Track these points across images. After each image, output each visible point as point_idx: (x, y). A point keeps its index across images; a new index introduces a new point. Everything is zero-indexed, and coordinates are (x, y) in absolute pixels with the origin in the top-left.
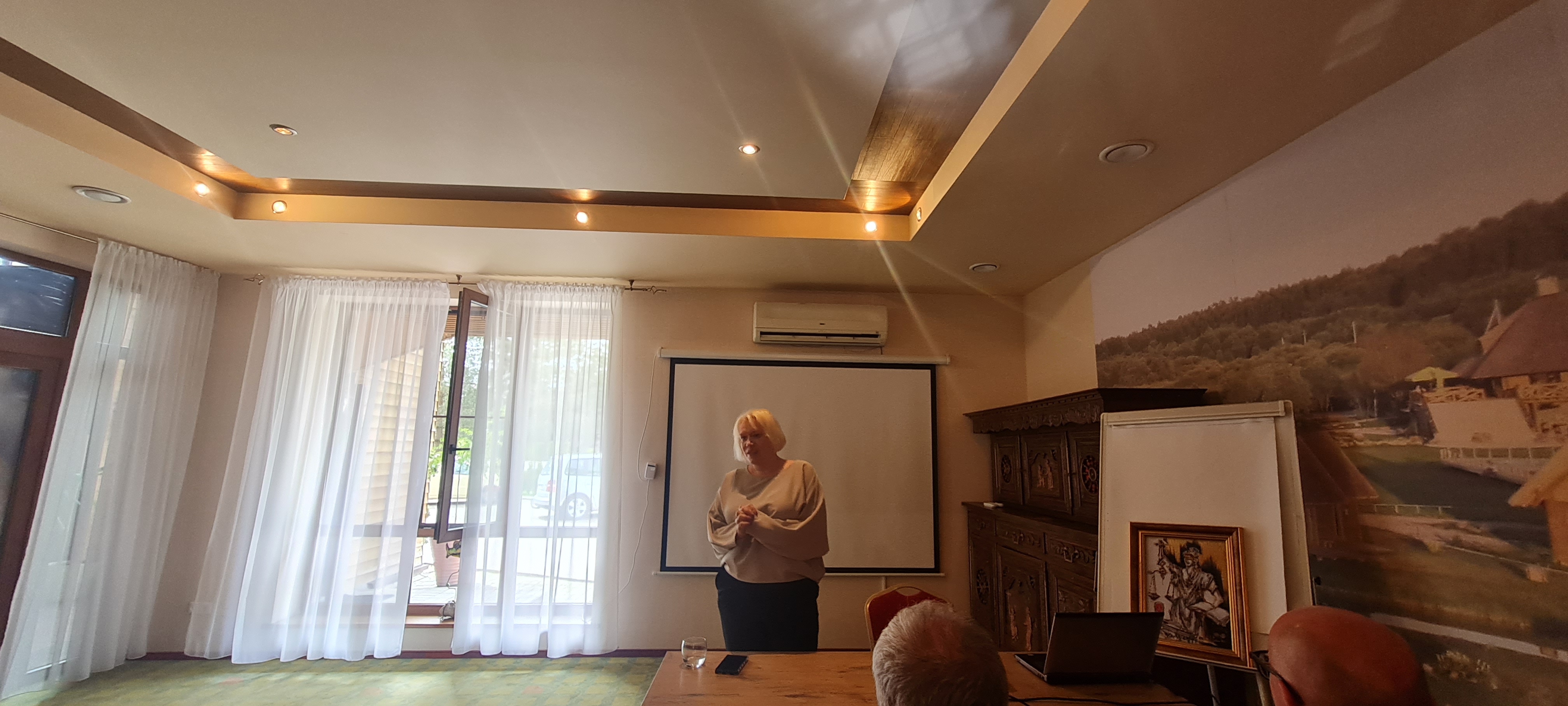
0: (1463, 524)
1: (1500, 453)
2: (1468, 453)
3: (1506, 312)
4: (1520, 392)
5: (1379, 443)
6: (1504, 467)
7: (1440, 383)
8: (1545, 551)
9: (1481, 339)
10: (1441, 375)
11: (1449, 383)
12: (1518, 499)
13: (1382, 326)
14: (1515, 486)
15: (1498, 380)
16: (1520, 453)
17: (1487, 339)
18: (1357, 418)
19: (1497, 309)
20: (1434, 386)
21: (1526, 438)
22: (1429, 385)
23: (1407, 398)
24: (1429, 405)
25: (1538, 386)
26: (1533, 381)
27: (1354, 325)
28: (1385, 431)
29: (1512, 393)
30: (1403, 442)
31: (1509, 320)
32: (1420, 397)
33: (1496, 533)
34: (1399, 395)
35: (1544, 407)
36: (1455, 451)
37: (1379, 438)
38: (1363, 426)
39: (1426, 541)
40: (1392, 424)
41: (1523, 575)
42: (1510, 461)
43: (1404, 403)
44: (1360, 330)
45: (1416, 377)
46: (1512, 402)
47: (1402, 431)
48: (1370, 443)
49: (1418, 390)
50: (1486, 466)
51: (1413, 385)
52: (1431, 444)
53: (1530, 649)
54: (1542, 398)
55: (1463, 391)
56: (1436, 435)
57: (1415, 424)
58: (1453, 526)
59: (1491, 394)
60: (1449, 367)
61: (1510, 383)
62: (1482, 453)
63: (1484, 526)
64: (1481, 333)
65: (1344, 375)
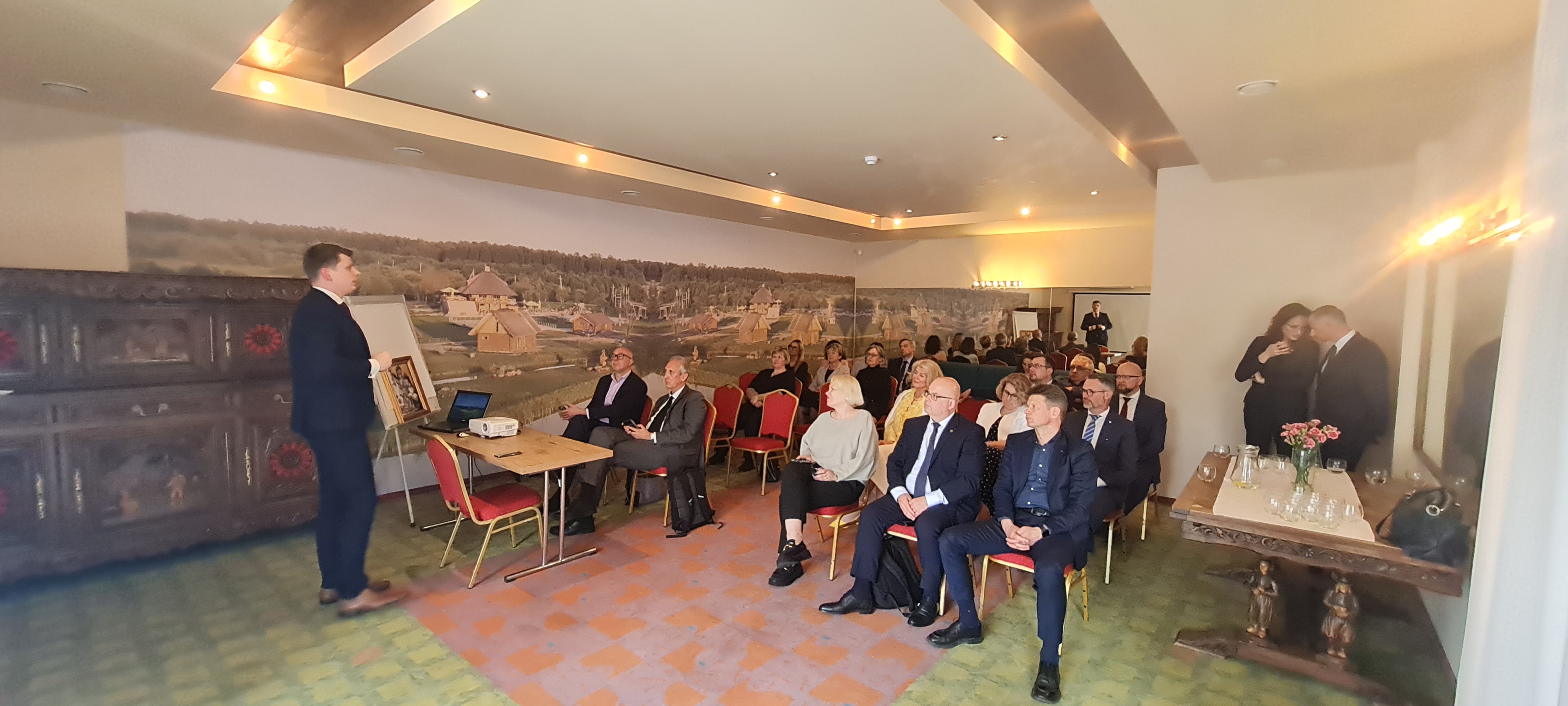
0: (453, 343)
1: (468, 319)
2: (458, 319)
3: (476, 274)
4: (476, 300)
5: (426, 315)
6: (468, 323)
7: (453, 294)
8: (475, 348)
9: (468, 281)
10: (454, 291)
11: (456, 294)
12: (471, 333)
13: (433, 268)
14: (471, 329)
15: (471, 295)
16: (473, 319)
17: (469, 281)
18: (417, 304)
19: (473, 272)
20: (451, 294)
21: (476, 314)
22: (448, 294)
23: (440, 298)
24: (448, 301)
25: (481, 298)
26: (480, 296)
27: (421, 264)
28: (430, 310)
29: (474, 300)
30: (436, 314)
31: (477, 276)
32: (445, 298)
33: (464, 345)
34: (437, 296)
35: (482, 305)
36: (454, 318)
37: (427, 313)
38: (419, 308)
39: (440, 351)
40: (433, 307)
41: (469, 356)
42: (470, 321)
43: (438, 299)
44: (423, 267)
45: (444, 291)
46: (474, 302)
47: (436, 310)
48: (422, 315)
49: (444, 295)
50: (463, 323)
51: (443, 293)
52: (447, 315)
53: (468, 379)
54: (482, 302)
55: (460, 297)
56: (449, 313)
57: (441, 308)
58: (451, 344)
59: (468, 299)
60: (456, 288)
61: (473, 296)
62: (463, 319)
63: (460, 343)
64: (468, 279)
65: (413, 285)
